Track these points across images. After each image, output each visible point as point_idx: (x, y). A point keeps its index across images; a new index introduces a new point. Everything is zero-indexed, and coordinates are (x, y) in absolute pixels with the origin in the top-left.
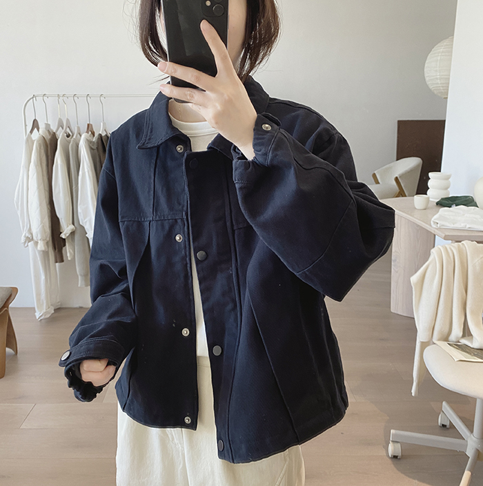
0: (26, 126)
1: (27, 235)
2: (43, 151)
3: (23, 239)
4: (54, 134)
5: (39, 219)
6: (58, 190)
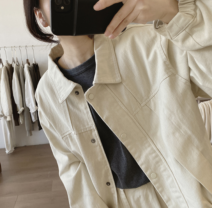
1: (1, 114)
4: (11, 65)
5: (8, 106)
6: (15, 91)
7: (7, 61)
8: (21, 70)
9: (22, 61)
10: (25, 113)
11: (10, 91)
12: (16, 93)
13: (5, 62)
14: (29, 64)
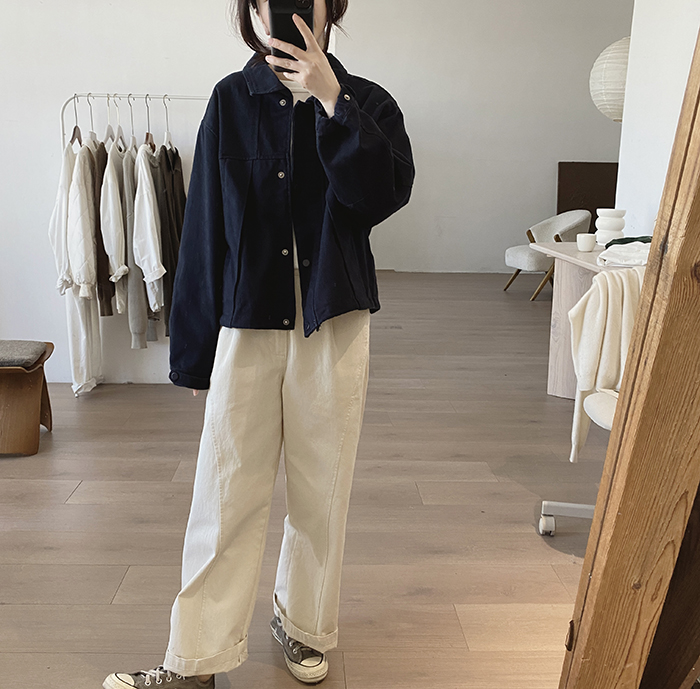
0: (64, 134)
1: (65, 278)
2: (87, 166)
3: (59, 284)
4: (103, 145)
5: (83, 255)
6: (107, 218)
7: (93, 135)
8: (127, 161)
9: (134, 138)
10: (131, 282)
11: (93, 216)
12: (109, 221)
13: (89, 135)
14: (153, 148)
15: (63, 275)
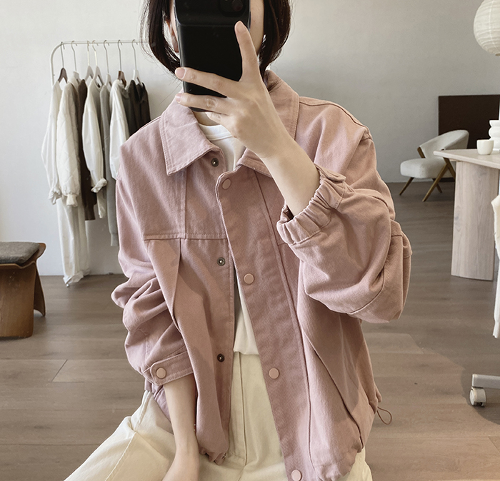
0: (53, 75)
1: (55, 190)
3: (51, 195)
4: (83, 82)
5: (69, 171)
6: (87, 140)
7: (76, 75)
8: (103, 92)
9: (109, 77)
10: (109, 192)
11: (77, 139)
12: (89, 143)
13: (73, 75)
14: (124, 83)
15: (53, 188)
